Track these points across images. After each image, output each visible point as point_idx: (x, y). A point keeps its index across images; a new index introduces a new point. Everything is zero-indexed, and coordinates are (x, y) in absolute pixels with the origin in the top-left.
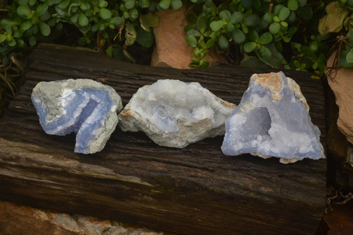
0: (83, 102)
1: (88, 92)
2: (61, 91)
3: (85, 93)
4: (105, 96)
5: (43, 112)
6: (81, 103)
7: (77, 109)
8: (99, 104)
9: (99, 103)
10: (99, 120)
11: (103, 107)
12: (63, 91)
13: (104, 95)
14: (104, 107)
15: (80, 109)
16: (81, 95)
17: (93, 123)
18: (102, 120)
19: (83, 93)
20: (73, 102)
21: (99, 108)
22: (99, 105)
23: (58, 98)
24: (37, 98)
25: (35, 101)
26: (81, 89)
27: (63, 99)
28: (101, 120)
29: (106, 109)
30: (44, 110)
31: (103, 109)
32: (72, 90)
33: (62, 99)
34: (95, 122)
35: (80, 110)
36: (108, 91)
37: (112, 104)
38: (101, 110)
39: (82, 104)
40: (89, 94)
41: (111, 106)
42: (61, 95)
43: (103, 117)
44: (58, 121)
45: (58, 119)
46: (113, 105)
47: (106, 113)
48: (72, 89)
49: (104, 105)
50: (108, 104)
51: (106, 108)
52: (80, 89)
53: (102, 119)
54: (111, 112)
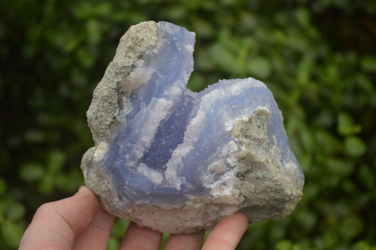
0: (183, 159)
1: (171, 189)
2: (238, 191)
3: (178, 186)
4: (127, 182)
5: (276, 137)
6: (188, 155)
7: (195, 139)
8: (139, 157)
9: (140, 161)
10: (137, 113)
11: (129, 150)
12: (235, 190)
13: (129, 187)
14: (126, 150)
15: (190, 140)
16: (188, 180)
17: (154, 99)
18: (130, 114)
19: (182, 186)
20: (207, 158)
21: (139, 146)
22: (139, 154)
23: (245, 170)
24: (293, 173)
25: (296, 167)
26: (189, 200)
27: (233, 165)
28: (133, 114)
29: (122, 146)
30: (275, 140)
31: (130, 145)
32: (211, 193)
33: (235, 166)
34: (147, 104)
35: (189, 138)
36: (120, 199)
37: (105, 164)
38: (134, 142)
39: (183, 154)
40: (169, 184)
41: (109, 159)
42: (238, 179)
43: (128, 121)
44: (243, 108)
45: (242, 111)
46: (103, 160)
47: (120, 134)
48: (212, 196)
49: (127, 156)
50: (118, 162)
51: (121, 150)
52: (192, 197)
53: (129, 117)
54: (108, 141)
